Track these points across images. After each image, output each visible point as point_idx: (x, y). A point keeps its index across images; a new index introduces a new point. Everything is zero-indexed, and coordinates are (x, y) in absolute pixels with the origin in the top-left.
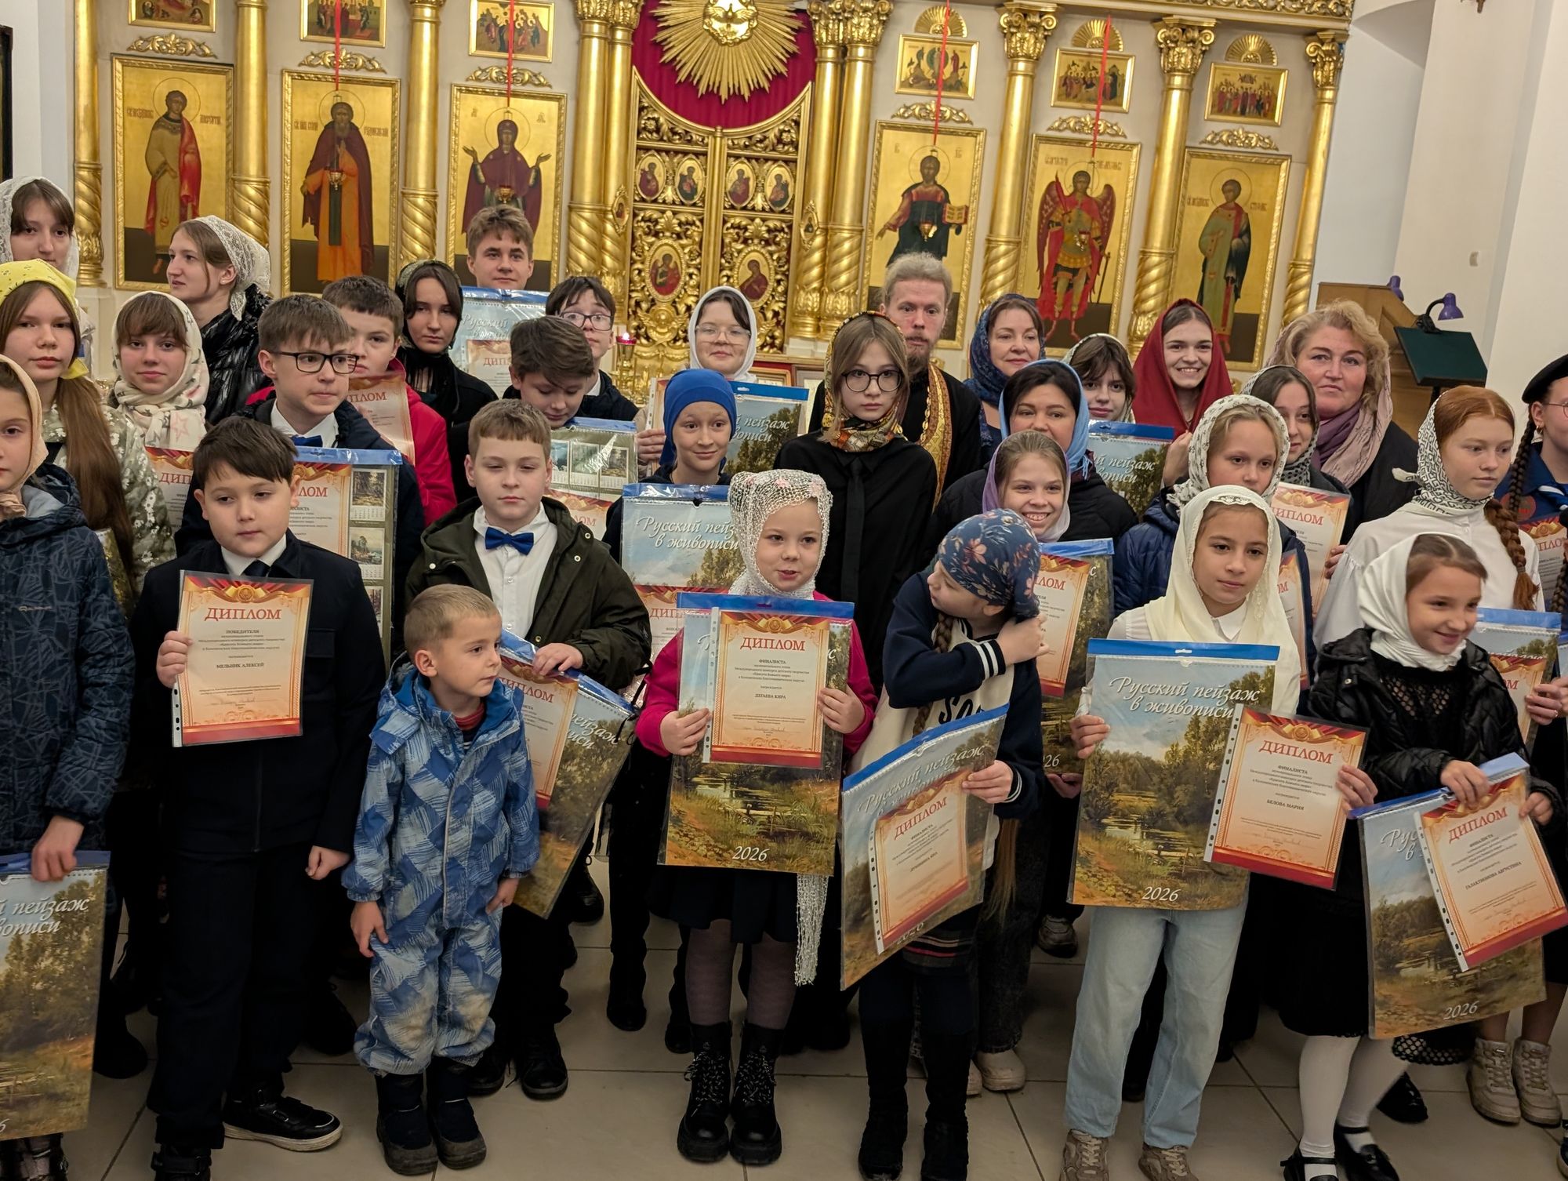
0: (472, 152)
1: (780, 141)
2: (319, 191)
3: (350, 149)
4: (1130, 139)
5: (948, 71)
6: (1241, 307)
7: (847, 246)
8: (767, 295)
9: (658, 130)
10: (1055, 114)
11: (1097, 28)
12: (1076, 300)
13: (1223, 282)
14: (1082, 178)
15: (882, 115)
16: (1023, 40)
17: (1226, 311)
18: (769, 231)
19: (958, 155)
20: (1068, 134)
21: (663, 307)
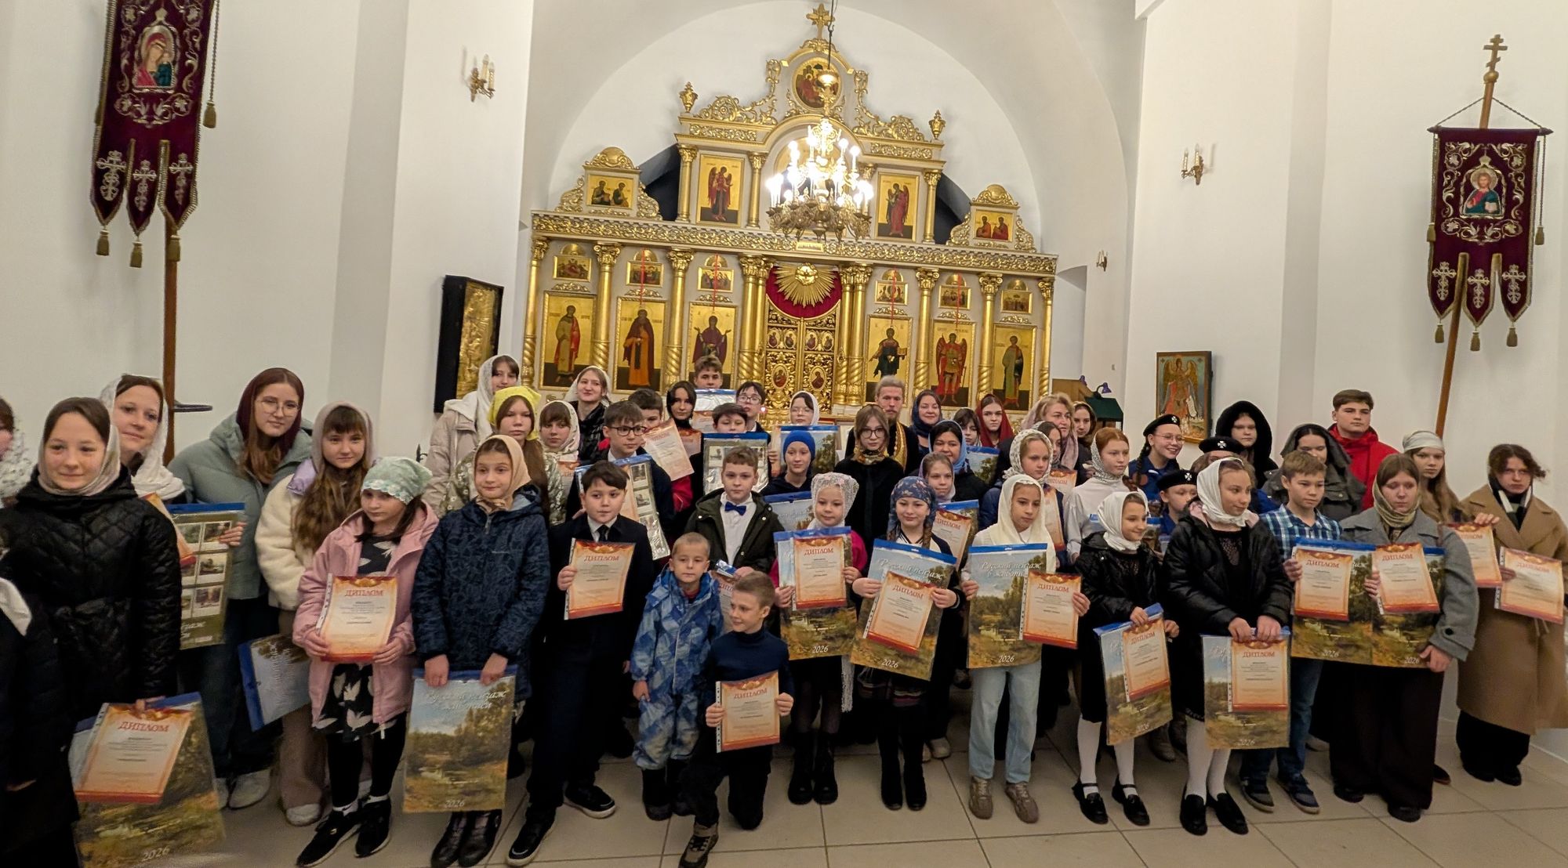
0: (698, 329)
1: (828, 323)
2: (631, 347)
3: (645, 329)
4: (971, 321)
5: (896, 294)
6: (1022, 388)
7: (857, 365)
8: (823, 386)
9: (777, 319)
10: (941, 311)
11: (955, 277)
12: (954, 385)
13: (1013, 379)
14: (953, 336)
15: (870, 312)
16: (926, 282)
17: (1016, 390)
18: (824, 359)
19: (902, 328)
20: (946, 319)
21: (779, 393)
